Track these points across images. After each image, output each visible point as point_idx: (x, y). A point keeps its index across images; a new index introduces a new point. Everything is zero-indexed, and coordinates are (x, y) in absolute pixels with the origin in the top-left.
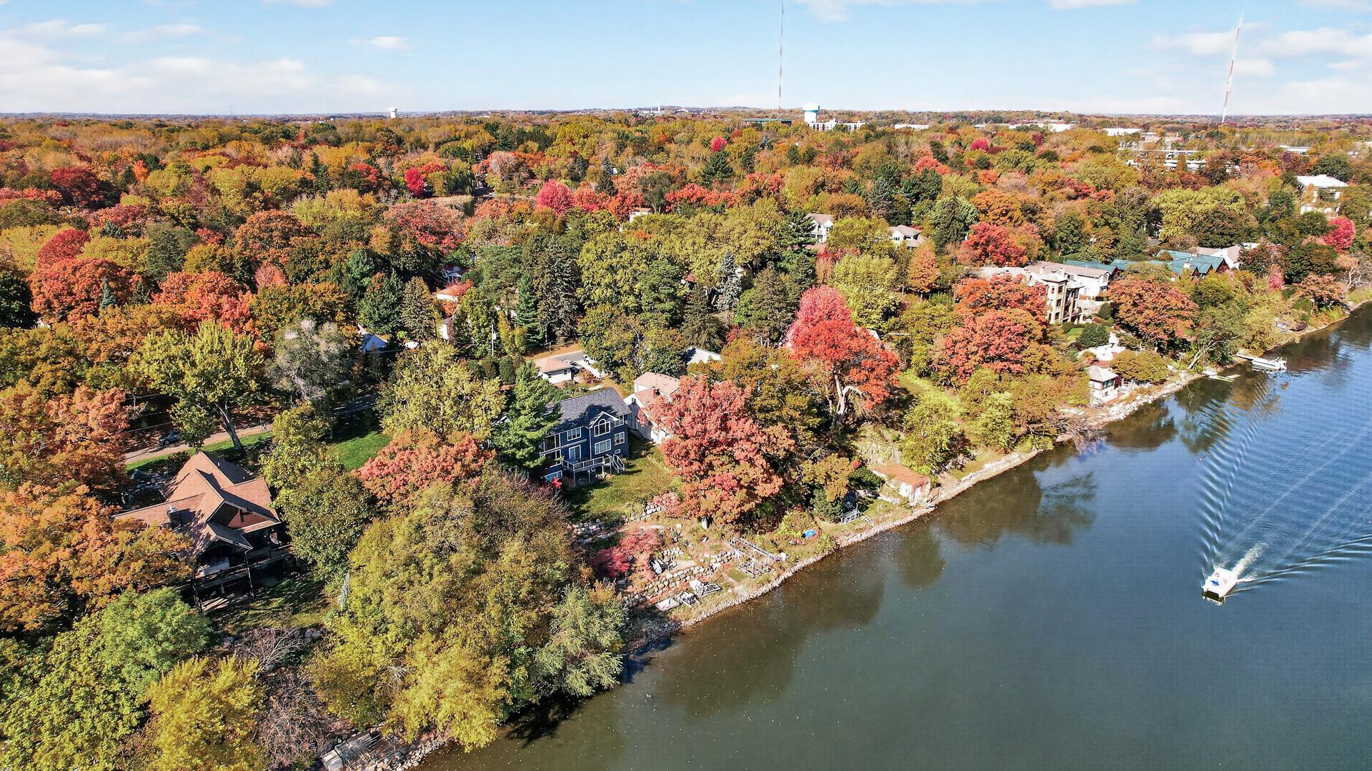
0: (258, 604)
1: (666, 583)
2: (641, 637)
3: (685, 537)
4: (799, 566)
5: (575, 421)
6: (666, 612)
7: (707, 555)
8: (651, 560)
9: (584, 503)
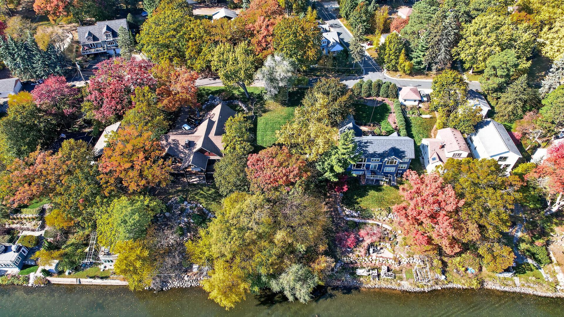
0: (205, 188)
1: (371, 260)
2: (340, 281)
3: (399, 239)
4: (450, 286)
5: (379, 154)
6: (359, 276)
7: (402, 255)
8: (372, 245)
9: (361, 197)
